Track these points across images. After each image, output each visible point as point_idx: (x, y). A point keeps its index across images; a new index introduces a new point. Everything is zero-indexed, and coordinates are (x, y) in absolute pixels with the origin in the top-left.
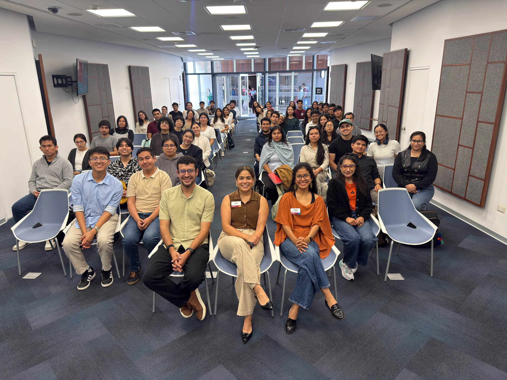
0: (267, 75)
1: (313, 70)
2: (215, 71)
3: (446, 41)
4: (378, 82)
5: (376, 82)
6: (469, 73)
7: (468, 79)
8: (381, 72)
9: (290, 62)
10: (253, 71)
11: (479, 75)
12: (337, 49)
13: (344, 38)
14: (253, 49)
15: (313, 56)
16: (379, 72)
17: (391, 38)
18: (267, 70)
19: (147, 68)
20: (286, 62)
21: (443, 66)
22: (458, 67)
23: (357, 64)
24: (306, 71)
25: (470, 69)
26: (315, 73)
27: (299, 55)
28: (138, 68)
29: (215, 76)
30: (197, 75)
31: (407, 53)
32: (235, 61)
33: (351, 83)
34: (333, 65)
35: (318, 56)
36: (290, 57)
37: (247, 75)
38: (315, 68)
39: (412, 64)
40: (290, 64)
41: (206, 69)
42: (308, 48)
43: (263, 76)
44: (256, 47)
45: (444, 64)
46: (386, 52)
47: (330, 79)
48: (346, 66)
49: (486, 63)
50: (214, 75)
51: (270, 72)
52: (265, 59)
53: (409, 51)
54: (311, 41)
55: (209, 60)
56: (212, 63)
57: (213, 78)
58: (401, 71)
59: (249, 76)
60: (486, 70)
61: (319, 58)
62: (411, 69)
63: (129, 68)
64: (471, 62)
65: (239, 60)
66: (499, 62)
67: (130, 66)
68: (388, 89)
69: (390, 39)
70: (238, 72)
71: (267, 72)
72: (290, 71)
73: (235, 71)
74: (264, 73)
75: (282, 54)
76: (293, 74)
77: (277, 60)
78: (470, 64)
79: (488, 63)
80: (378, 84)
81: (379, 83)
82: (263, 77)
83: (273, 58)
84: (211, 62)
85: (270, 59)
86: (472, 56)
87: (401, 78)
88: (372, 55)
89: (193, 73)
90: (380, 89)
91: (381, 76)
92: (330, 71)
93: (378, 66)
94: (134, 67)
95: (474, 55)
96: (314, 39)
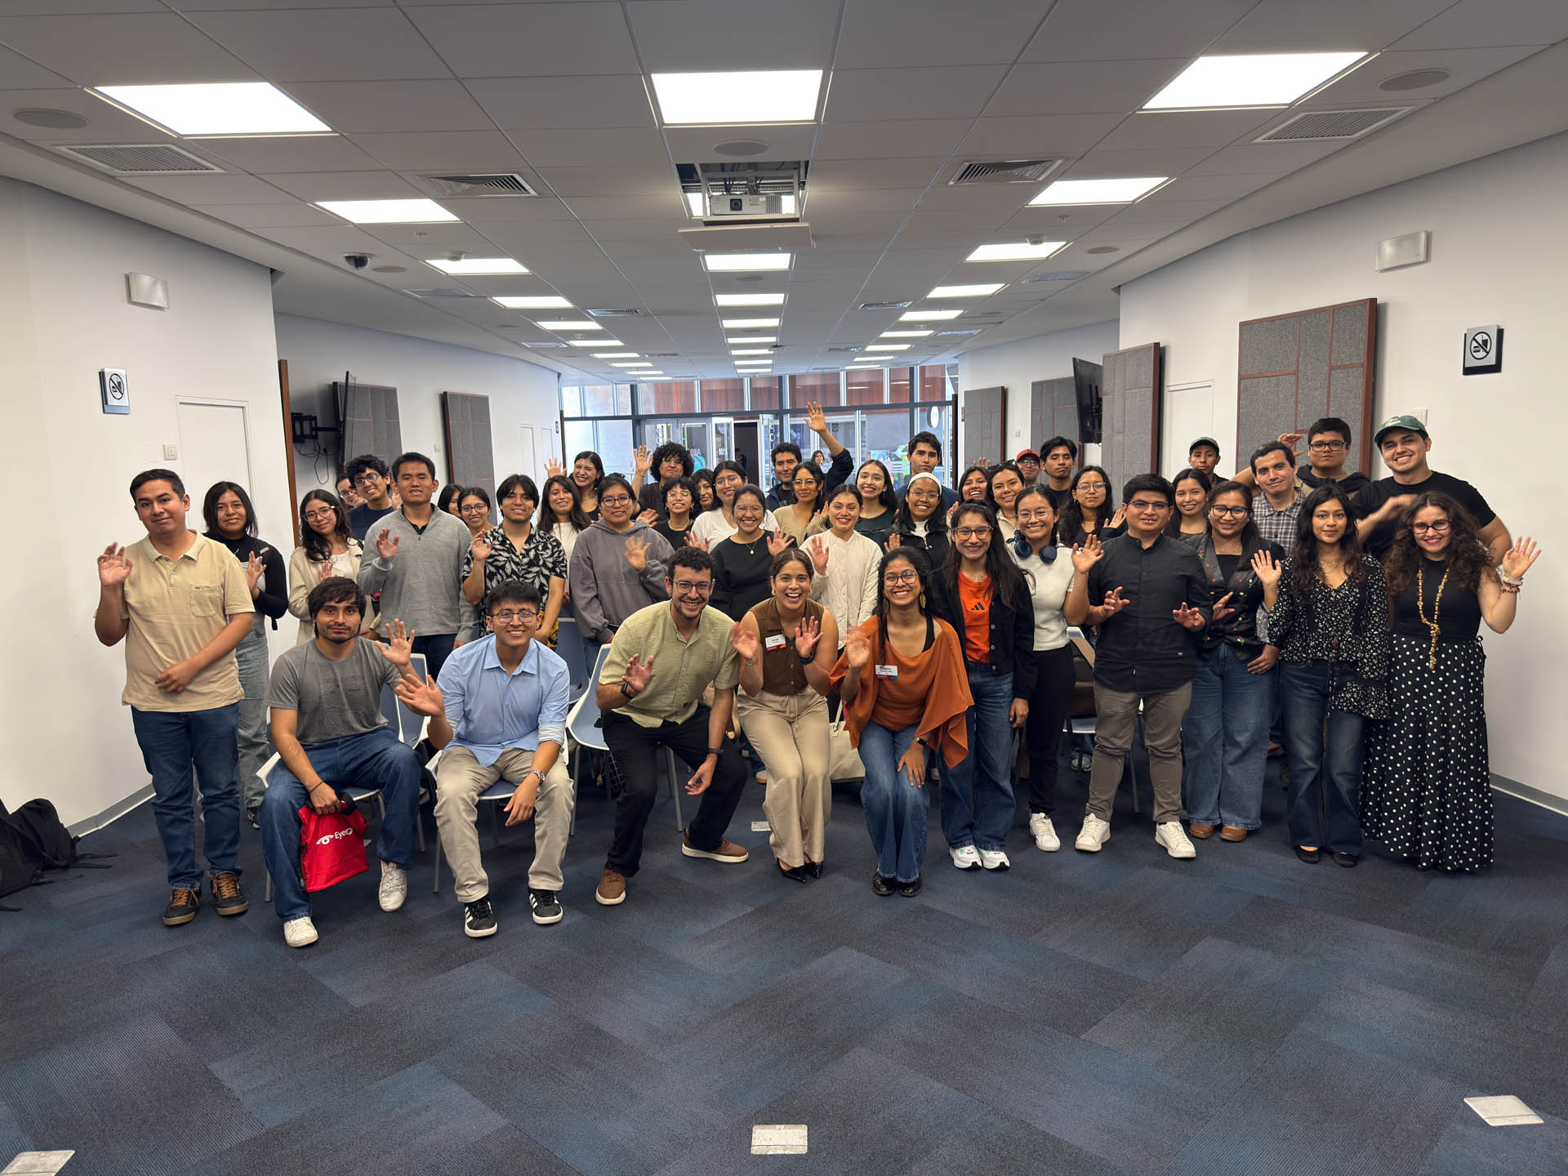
0: (788, 421)
1: (912, 406)
2: (642, 412)
3: (1243, 325)
4: (1093, 424)
5: (1088, 424)
6: (1297, 390)
7: (1296, 403)
8: (1099, 401)
9: (848, 385)
10: (747, 408)
11: (1317, 394)
12: (981, 350)
13: (1001, 323)
14: (765, 351)
15: (912, 370)
16: (1095, 401)
17: (1118, 320)
18: (788, 406)
19: (485, 400)
20: (838, 386)
21: (1241, 378)
22: (1274, 380)
23: (1034, 384)
24: (894, 407)
25: (1297, 381)
26: (917, 411)
27: (877, 367)
28: (464, 398)
29: (642, 422)
30: (590, 422)
31: (1159, 354)
32: (697, 384)
33: (1018, 434)
34: (967, 389)
35: (923, 369)
36: (848, 373)
37: (731, 420)
38: (917, 399)
39: (1172, 379)
40: (849, 393)
41: (616, 403)
42: (905, 347)
43: (777, 423)
44: (775, 346)
45: (1243, 374)
46: (1110, 351)
47: (961, 425)
48: (1004, 392)
49: (1326, 368)
50: (638, 420)
51: (795, 412)
52: (780, 379)
53: (1164, 348)
54: (919, 329)
55: (624, 382)
56: (633, 389)
57: (637, 428)
58: (1148, 393)
59: (735, 424)
60: (1330, 383)
61: (927, 375)
62: (1172, 389)
63: (444, 399)
64: (1298, 368)
65: (709, 381)
66: (1352, 366)
67: (445, 393)
68: (1120, 437)
69: (1116, 321)
70: (705, 411)
71: (786, 412)
72: (850, 409)
73: (698, 410)
74: (779, 414)
75: (827, 365)
76: (858, 417)
77: (810, 382)
78: (1296, 373)
79: (1331, 368)
80: (1094, 428)
81: (1097, 427)
82: (776, 426)
83: (804, 376)
84: (632, 386)
85: (793, 378)
86: (1299, 355)
87: (1151, 410)
88: (1074, 359)
89: (580, 416)
90: (1099, 441)
91: (1099, 411)
92: (961, 404)
93: (1090, 385)
94: (455, 396)
95: (1302, 353)
96: (928, 325)
